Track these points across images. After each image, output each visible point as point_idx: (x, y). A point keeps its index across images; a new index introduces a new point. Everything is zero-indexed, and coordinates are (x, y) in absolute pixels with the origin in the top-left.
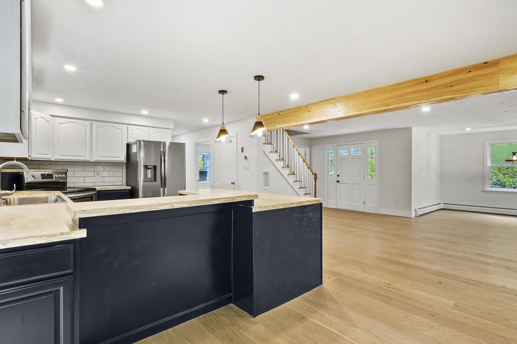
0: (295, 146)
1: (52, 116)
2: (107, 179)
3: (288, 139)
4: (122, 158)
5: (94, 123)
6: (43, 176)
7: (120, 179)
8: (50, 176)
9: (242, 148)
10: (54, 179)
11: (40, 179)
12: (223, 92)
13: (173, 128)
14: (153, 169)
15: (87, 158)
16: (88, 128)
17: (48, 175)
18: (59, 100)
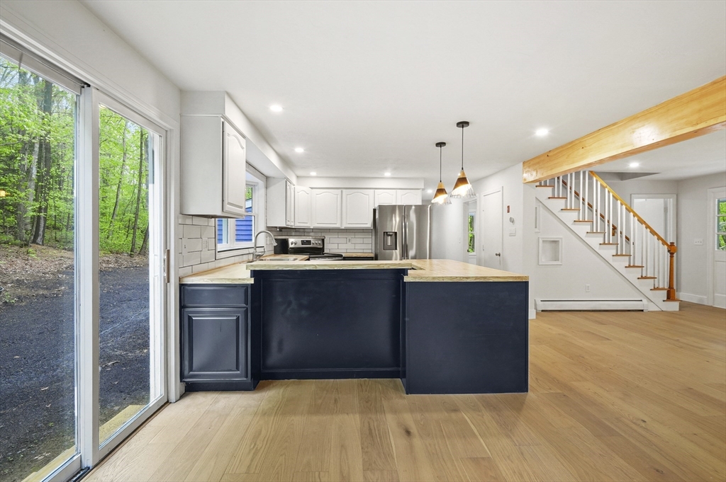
0: (618, 197)
1: (312, 188)
2: (358, 246)
3: (603, 188)
4: (369, 224)
5: (344, 190)
6: (303, 242)
7: (370, 246)
8: (309, 242)
9: (508, 207)
10: (311, 246)
11: (300, 245)
12: (441, 144)
13: (423, 187)
14: (394, 236)
15: (338, 226)
16: (339, 197)
17: (307, 241)
18: (313, 174)
